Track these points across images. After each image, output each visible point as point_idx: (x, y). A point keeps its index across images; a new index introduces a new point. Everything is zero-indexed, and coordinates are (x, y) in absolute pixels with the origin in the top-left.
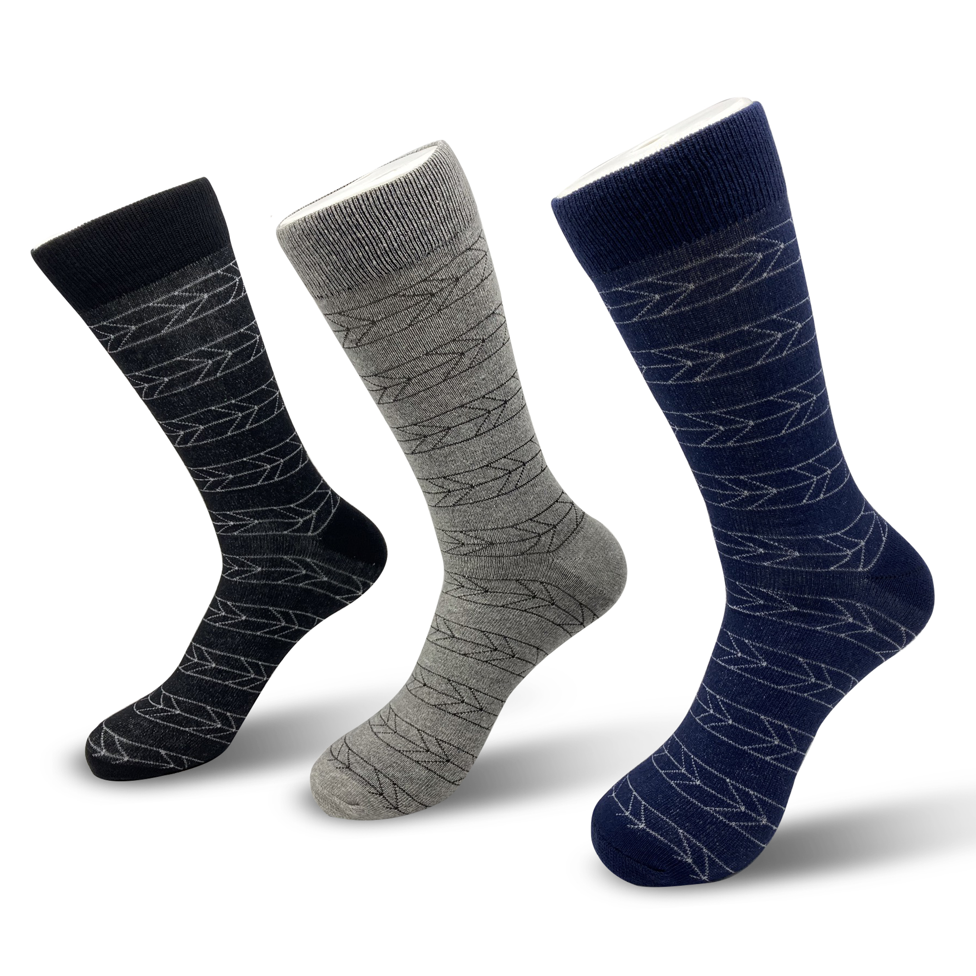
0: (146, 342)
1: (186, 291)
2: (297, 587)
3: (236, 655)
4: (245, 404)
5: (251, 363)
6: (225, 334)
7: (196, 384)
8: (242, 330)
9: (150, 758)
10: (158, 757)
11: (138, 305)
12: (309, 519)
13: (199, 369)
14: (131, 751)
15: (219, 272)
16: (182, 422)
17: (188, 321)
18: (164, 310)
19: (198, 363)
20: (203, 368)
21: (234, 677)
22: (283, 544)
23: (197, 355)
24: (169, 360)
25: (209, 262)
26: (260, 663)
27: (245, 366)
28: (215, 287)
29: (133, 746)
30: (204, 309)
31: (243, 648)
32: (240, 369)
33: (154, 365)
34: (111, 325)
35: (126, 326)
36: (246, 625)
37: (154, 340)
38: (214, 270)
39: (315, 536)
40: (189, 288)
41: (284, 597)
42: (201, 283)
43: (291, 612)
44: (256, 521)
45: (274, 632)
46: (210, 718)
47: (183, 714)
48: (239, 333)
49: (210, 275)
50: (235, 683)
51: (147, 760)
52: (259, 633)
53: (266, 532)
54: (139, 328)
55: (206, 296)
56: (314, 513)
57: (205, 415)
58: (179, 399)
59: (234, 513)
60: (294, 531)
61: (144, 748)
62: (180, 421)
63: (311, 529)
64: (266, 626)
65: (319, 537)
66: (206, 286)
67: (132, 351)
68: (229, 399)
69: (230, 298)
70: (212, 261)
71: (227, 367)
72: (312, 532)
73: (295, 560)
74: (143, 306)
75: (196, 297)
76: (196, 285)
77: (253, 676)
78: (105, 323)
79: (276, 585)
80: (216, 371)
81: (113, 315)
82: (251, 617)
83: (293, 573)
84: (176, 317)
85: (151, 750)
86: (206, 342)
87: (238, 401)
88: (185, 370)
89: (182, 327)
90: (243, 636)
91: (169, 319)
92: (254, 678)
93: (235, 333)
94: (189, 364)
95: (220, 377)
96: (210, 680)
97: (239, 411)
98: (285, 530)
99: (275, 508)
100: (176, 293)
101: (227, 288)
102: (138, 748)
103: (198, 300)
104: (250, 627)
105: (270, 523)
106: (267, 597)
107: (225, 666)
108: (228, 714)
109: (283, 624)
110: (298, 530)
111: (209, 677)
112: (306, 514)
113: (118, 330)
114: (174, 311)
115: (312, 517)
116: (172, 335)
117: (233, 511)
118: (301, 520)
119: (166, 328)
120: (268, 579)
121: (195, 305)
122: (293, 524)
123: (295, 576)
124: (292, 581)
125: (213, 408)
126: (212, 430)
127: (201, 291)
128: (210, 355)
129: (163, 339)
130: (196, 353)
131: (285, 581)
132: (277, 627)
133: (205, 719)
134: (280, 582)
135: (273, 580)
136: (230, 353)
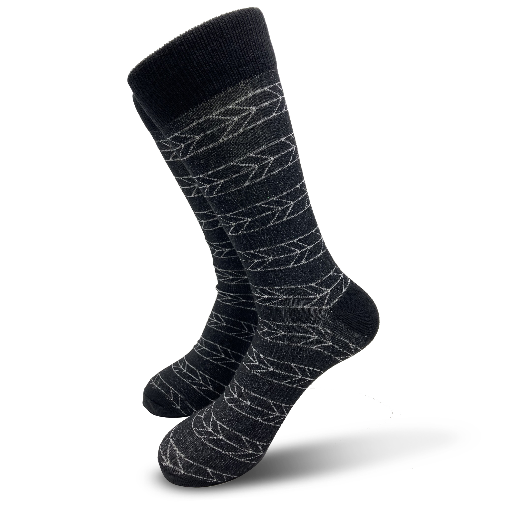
0: (208, 149)
1: (238, 104)
2: (311, 349)
3: (266, 397)
4: (284, 200)
5: (288, 167)
6: (270, 143)
7: (245, 185)
8: (283, 140)
9: (199, 474)
10: (205, 473)
11: (201, 117)
12: (325, 295)
13: (248, 172)
14: (186, 465)
15: (266, 89)
16: (234, 216)
17: (240, 131)
18: (221, 121)
19: (247, 168)
20: (251, 172)
21: (263, 415)
22: (302, 316)
23: (246, 161)
24: (224, 164)
25: (259, 80)
26: (283, 405)
27: (284, 170)
28: (262, 102)
29: (188, 462)
30: (253, 120)
31: (271, 393)
32: (280, 172)
33: (214, 169)
34: (182, 135)
35: (192, 136)
36: (273, 375)
37: (213, 147)
38: (262, 87)
39: (327, 309)
40: (241, 102)
41: (301, 357)
42: (250, 98)
43: (306, 368)
44: (285, 297)
45: (294, 383)
46: (244, 446)
47: (225, 440)
48: (280, 142)
49: (259, 91)
50: (264, 420)
51: (198, 475)
52: (282, 383)
53: (290, 306)
54: (202, 138)
55: (254, 109)
56: (329, 291)
57: (252, 210)
58: (232, 197)
59: (268, 289)
60: (312, 305)
61: (196, 465)
62: (232, 215)
63: (325, 303)
64: (289, 377)
65: (331, 310)
66: (255, 100)
67: (196, 157)
68: (271, 197)
69: (274, 112)
70: (261, 79)
71: (270, 171)
72: (326, 306)
73: (311, 328)
74: (205, 118)
75: (246, 110)
76: (246, 100)
77: (277, 415)
78: (177, 134)
79: (296, 347)
80: (261, 174)
81: (183, 127)
82: (277, 370)
83: (309, 338)
84: (230, 127)
85: (201, 468)
86: (254, 149)
87: (278, 198)
88: (237, 173)
89: (236, 137)
90: (271, 383)
91: (225, 129)
92: (278, 416)
93: (277, 142)
94: (240, 168)
95: (264, 179)
96: (246, 415)
97: (279, 206)
98: (305, 305)
99: (300, 287)
100: (231, 107)
101: (271, 103)
102: (192, 465)
103: (248, 112)
104: (276, 377)
105: (295, 299)
106: (290, 356)
107: (257, 406)
108: (258, 443)
109: (300, 377)
110: (315, 304)
111: (245, 412)
112: (323, 291)
113: (186, 139)
114: (229, 122)
115: (327, 294)
116: (227, 143)
117: (269, 287)
118: (318, 296)
119: (223, 137)
120: (290, 341)
121: (245, 117)
122: (312, 299)
123: (310, 340)
124: (308, 344)
125: (259, 205)
126: (258, 222)
127: (250, 105)
128: (257, 160)
129: (220, 146)
130: (246, 159)
131: (303, 344)
132: (296, 379)
133: (241, 446)
134: (299, 344)
135: (293, 343)
136: (272, 159)
